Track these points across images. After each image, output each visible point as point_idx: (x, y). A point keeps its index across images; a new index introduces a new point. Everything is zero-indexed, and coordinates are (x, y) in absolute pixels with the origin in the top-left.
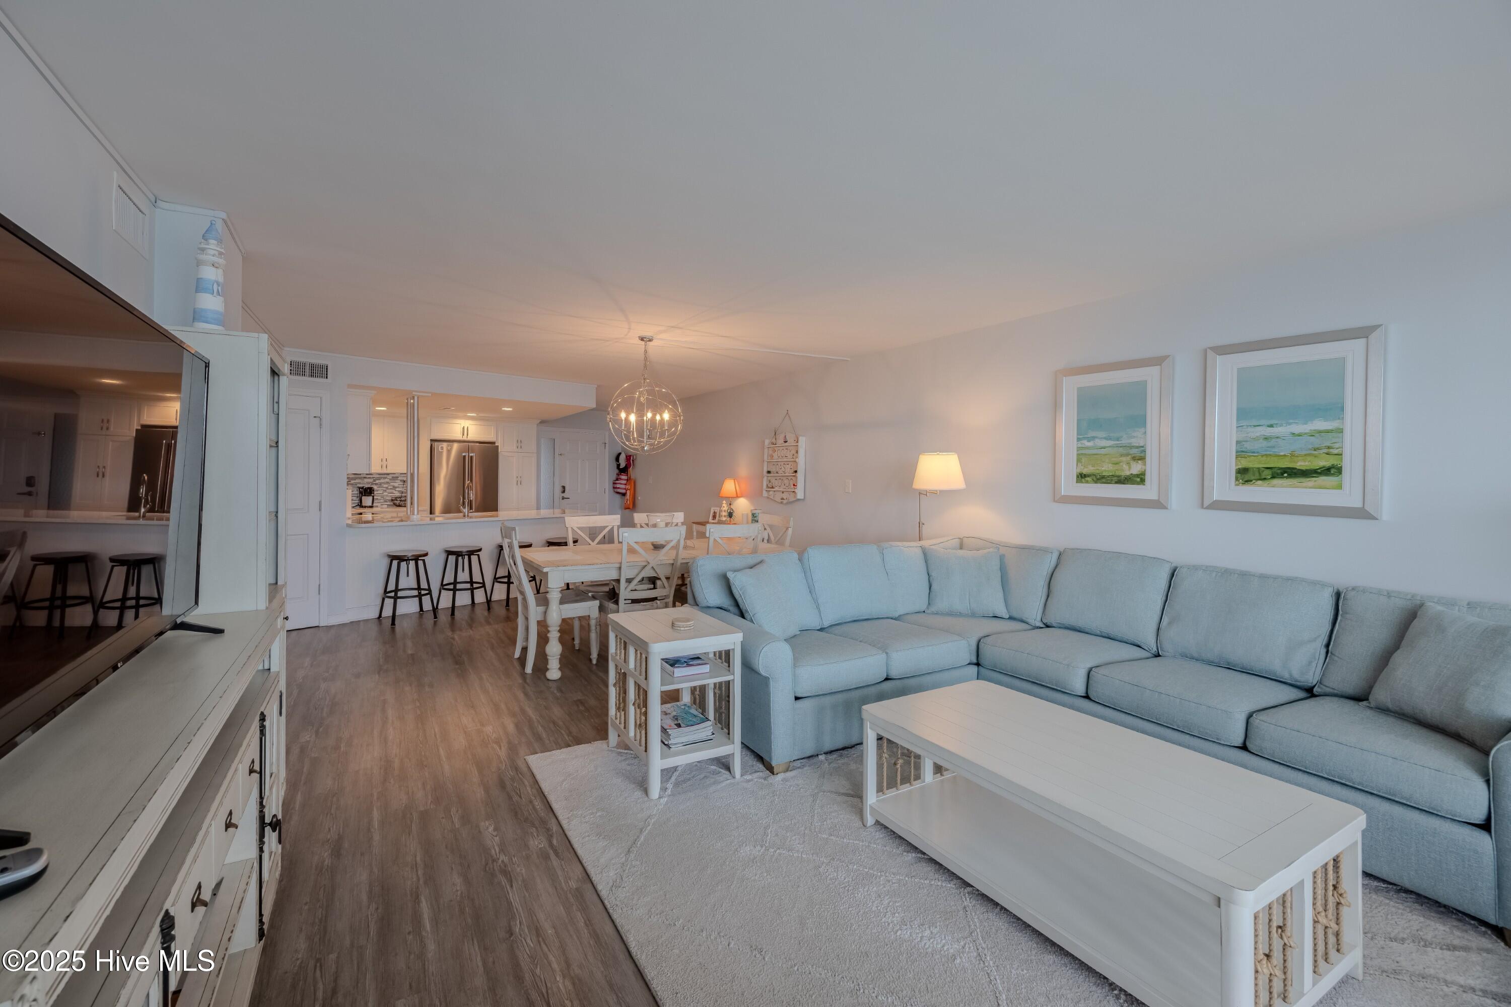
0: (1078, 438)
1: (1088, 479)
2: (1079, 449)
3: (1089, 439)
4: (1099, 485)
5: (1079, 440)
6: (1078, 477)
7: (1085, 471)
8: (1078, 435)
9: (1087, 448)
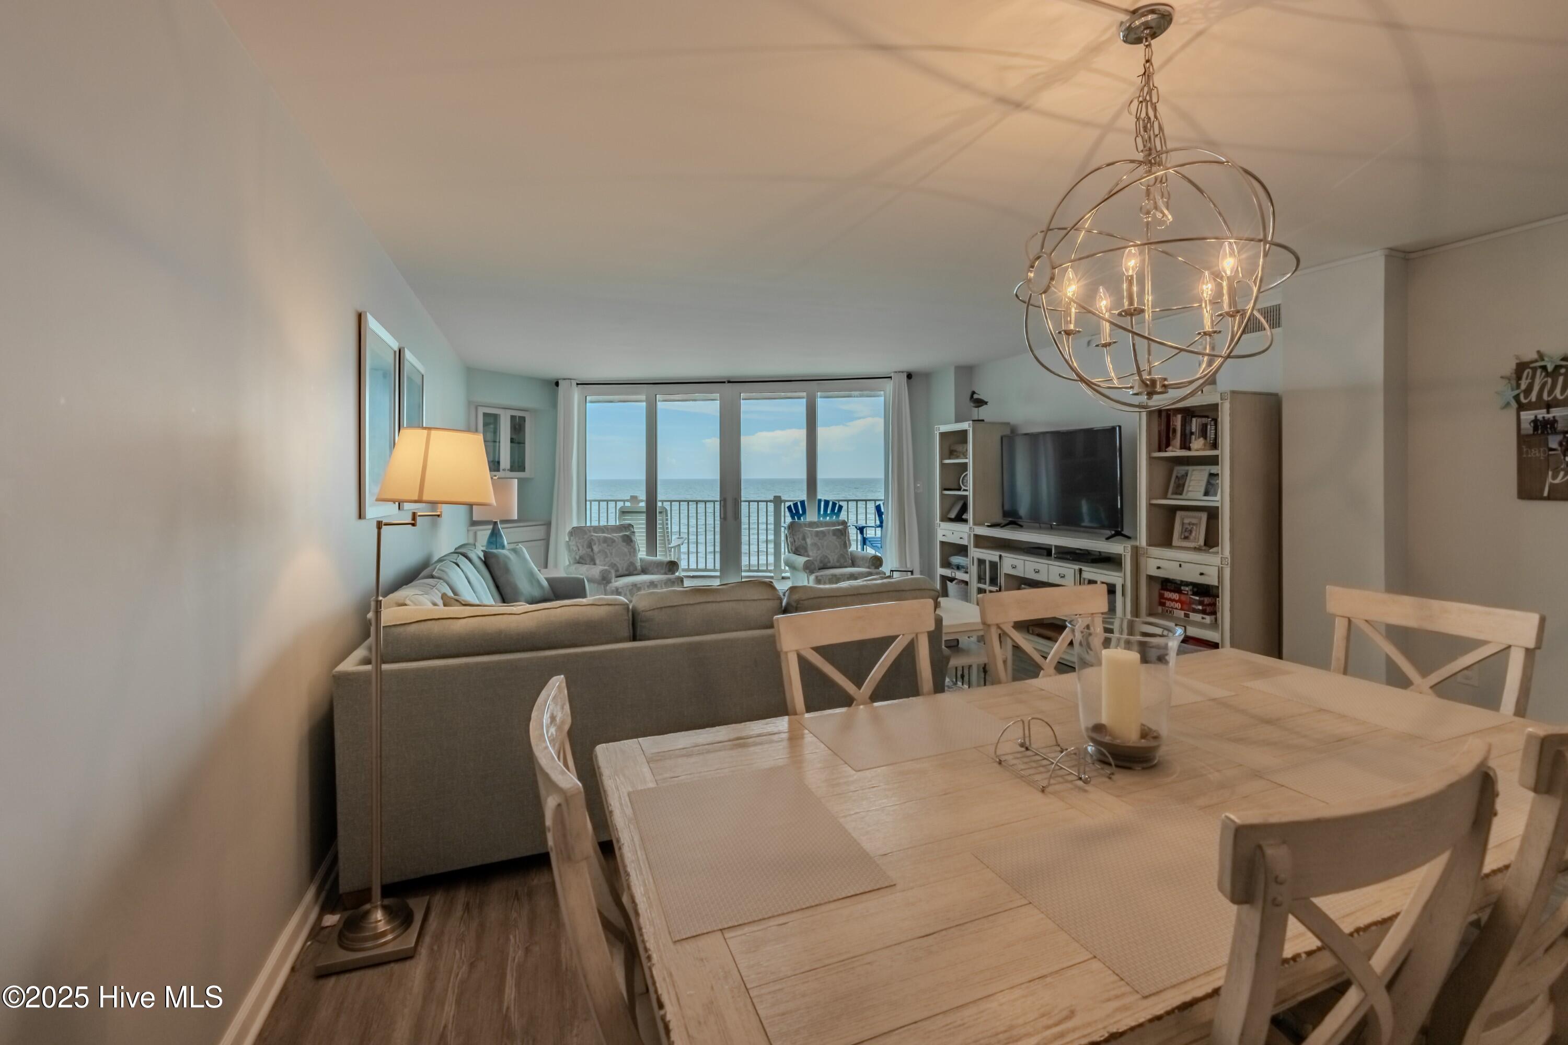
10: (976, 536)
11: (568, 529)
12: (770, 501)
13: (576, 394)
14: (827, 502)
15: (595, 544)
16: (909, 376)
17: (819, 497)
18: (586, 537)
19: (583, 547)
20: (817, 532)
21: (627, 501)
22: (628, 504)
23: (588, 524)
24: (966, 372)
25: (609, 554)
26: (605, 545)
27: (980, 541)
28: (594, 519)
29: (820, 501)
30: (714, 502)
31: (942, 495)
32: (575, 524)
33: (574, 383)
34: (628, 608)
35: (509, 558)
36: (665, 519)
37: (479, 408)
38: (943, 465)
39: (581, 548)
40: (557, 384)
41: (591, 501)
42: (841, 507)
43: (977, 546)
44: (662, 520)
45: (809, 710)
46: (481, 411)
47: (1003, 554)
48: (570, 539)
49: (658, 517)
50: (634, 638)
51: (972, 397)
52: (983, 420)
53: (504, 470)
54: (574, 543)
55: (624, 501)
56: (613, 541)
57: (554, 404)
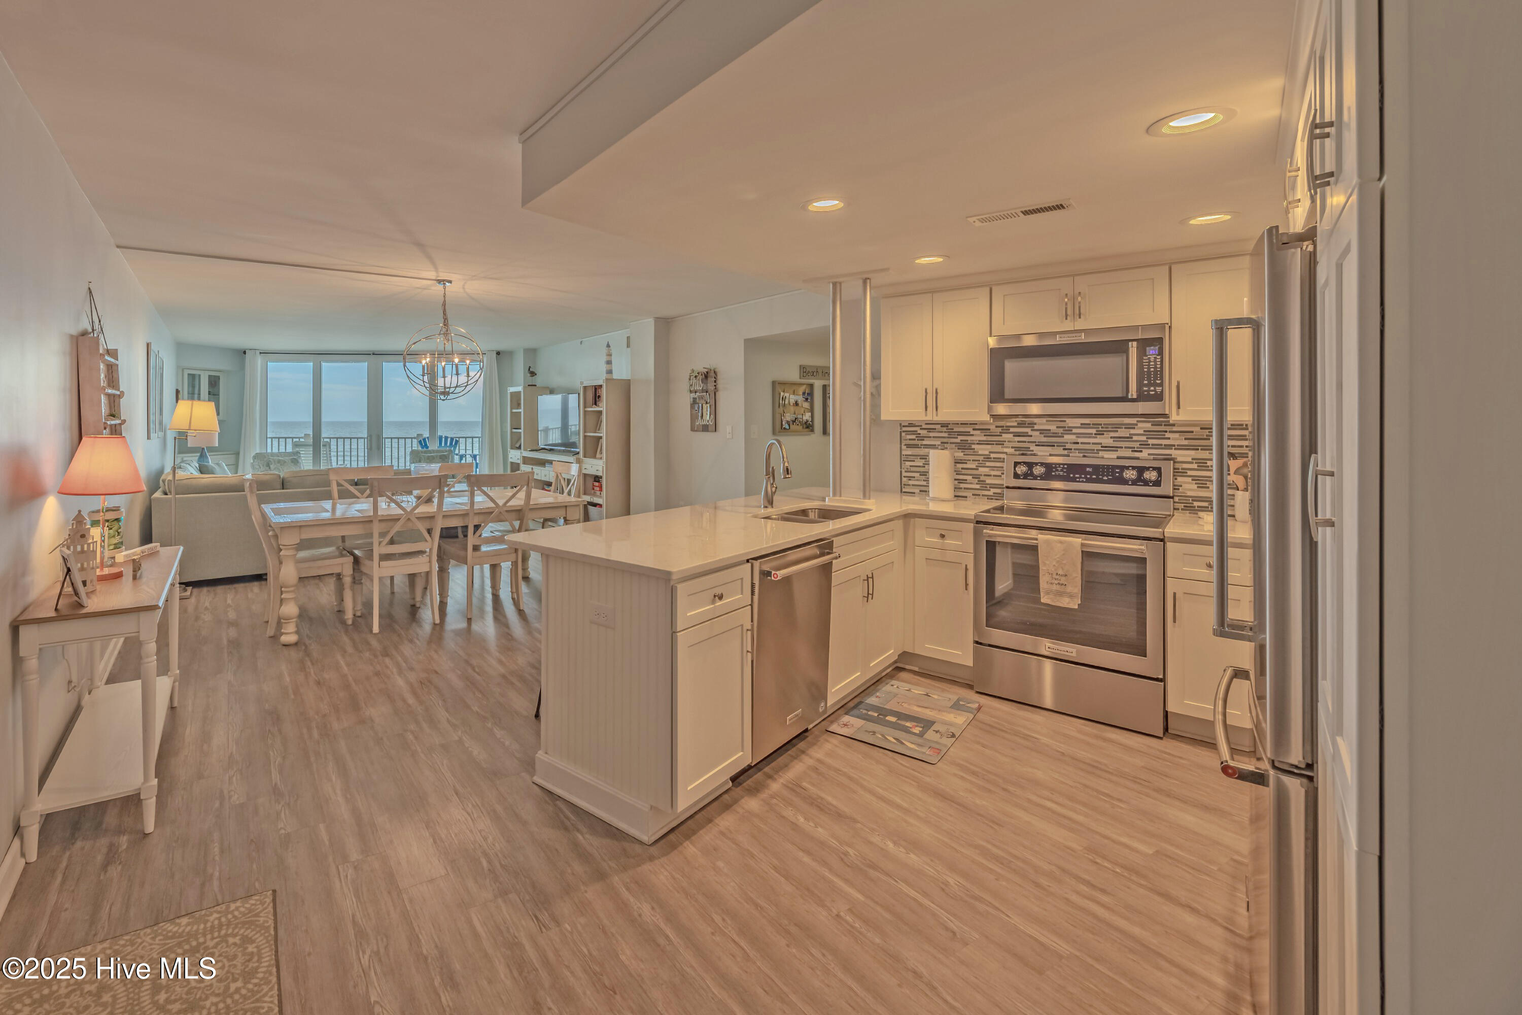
10: (524, 457)
11: (253, 454)
12: (415, 438)
13: (259, 360)
14: (446, 438)
15: (272, 464)
16: (498, 353)
17: (439, 434)
18: (265, 459)
19: (263, 466)
20: (429, 456)
21: (302, 438)
22: (302, 440)
23: (269, 450)
24: (531, 353)
26: (279, 465)
27: (526, 460)
28: (273, 448)
29: (441, 438)
30: (364, 438)
31: (512, 433)
32: (258, 451)
33: (258, 352)
34: (280, 477)
35: (214, 468)
36: (328, 450)
37: (185, 370)
38: (512, 413)
39: (262, 467)
40: (245, 353)
41: (272, 438)
42: (457, 442)
43: (524, 463)
44: (326, 451)
45: (339, 498)
46: (186, 372)
47: (533, 467)
48: (254, 461)
49: (322, 449)
50: (283, 489)
51: (529, 370)
52: (535, 385)
54: (257, 463)
55: (299, 438)
56: (285, 462)
57: (242, 367)
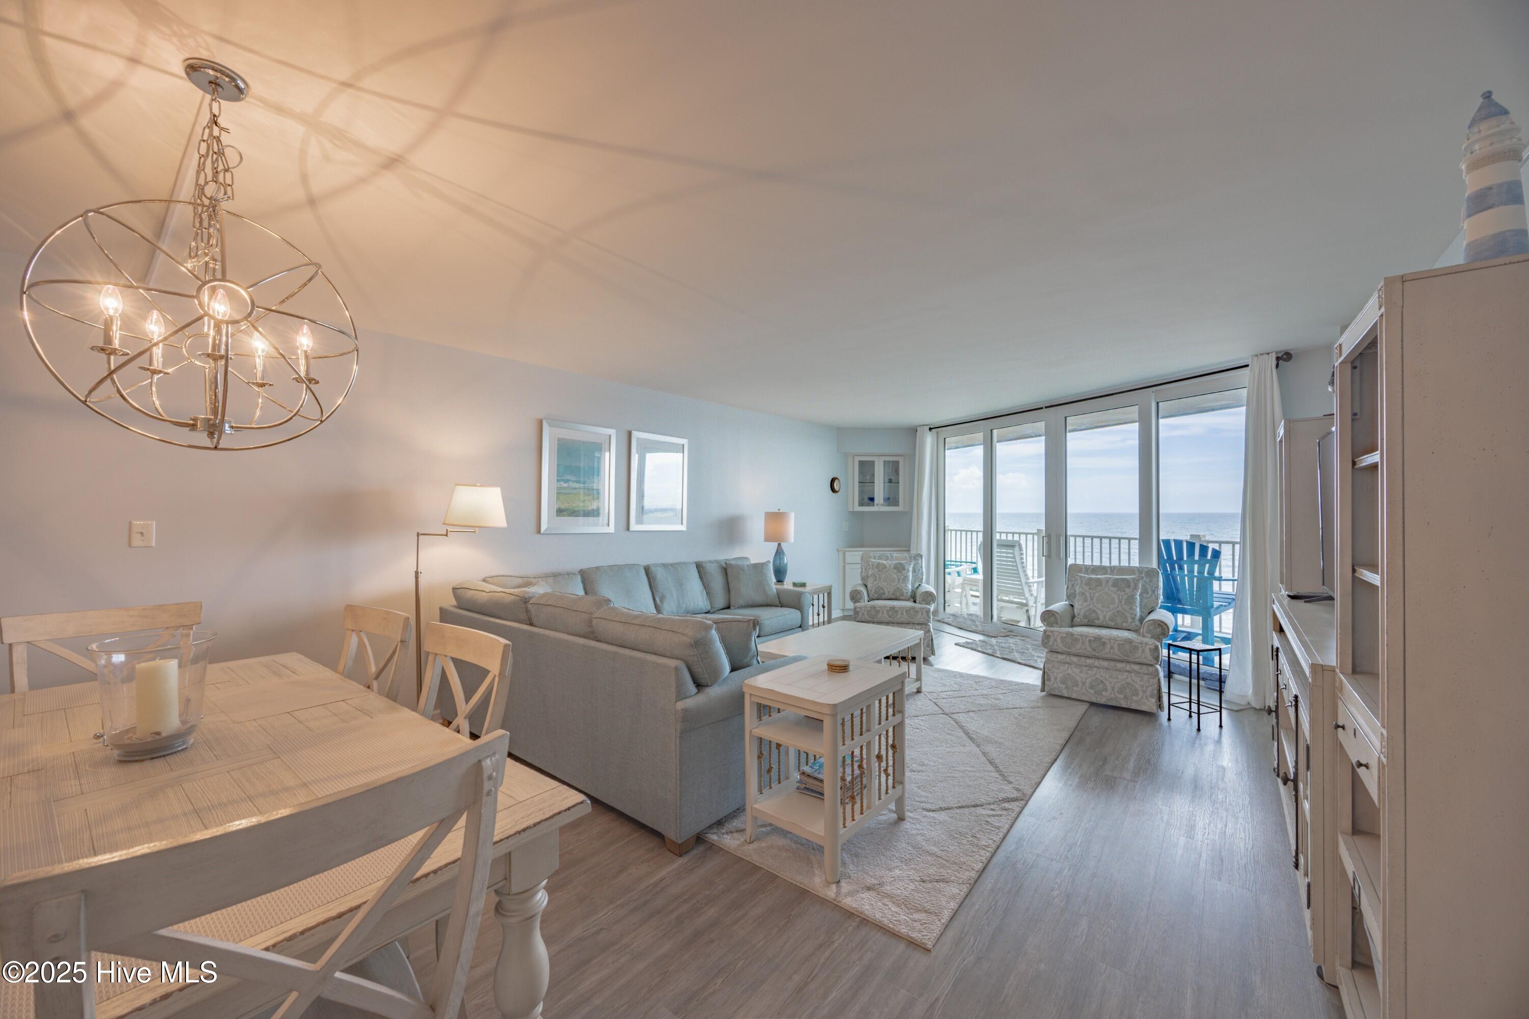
0: (557, 480)
1: (565, 513)
2: (558, 488)
3: (567, 481)
4: (572, 518)
5: (558, 481)
6: (557, 511)
7: (562, 507)
8: (558, 476)
9: (564, 488)
25: (878, 579)
33: (928, 428)
37: (855, 457)
40: (916, 431)
46: (857, 459)
53: (877, 505)
57: (915, 448)
